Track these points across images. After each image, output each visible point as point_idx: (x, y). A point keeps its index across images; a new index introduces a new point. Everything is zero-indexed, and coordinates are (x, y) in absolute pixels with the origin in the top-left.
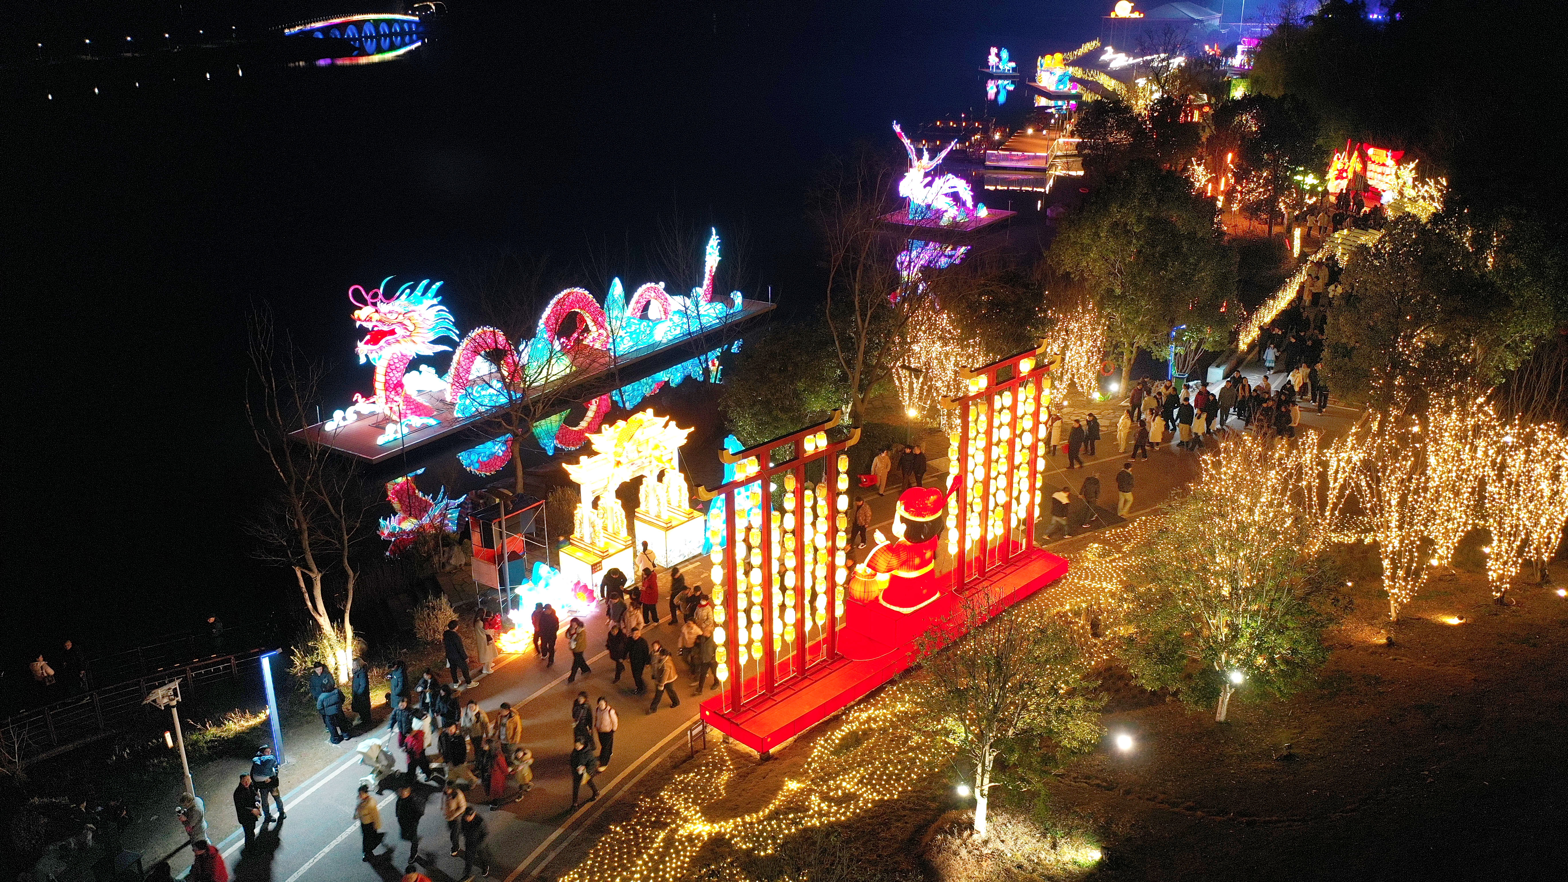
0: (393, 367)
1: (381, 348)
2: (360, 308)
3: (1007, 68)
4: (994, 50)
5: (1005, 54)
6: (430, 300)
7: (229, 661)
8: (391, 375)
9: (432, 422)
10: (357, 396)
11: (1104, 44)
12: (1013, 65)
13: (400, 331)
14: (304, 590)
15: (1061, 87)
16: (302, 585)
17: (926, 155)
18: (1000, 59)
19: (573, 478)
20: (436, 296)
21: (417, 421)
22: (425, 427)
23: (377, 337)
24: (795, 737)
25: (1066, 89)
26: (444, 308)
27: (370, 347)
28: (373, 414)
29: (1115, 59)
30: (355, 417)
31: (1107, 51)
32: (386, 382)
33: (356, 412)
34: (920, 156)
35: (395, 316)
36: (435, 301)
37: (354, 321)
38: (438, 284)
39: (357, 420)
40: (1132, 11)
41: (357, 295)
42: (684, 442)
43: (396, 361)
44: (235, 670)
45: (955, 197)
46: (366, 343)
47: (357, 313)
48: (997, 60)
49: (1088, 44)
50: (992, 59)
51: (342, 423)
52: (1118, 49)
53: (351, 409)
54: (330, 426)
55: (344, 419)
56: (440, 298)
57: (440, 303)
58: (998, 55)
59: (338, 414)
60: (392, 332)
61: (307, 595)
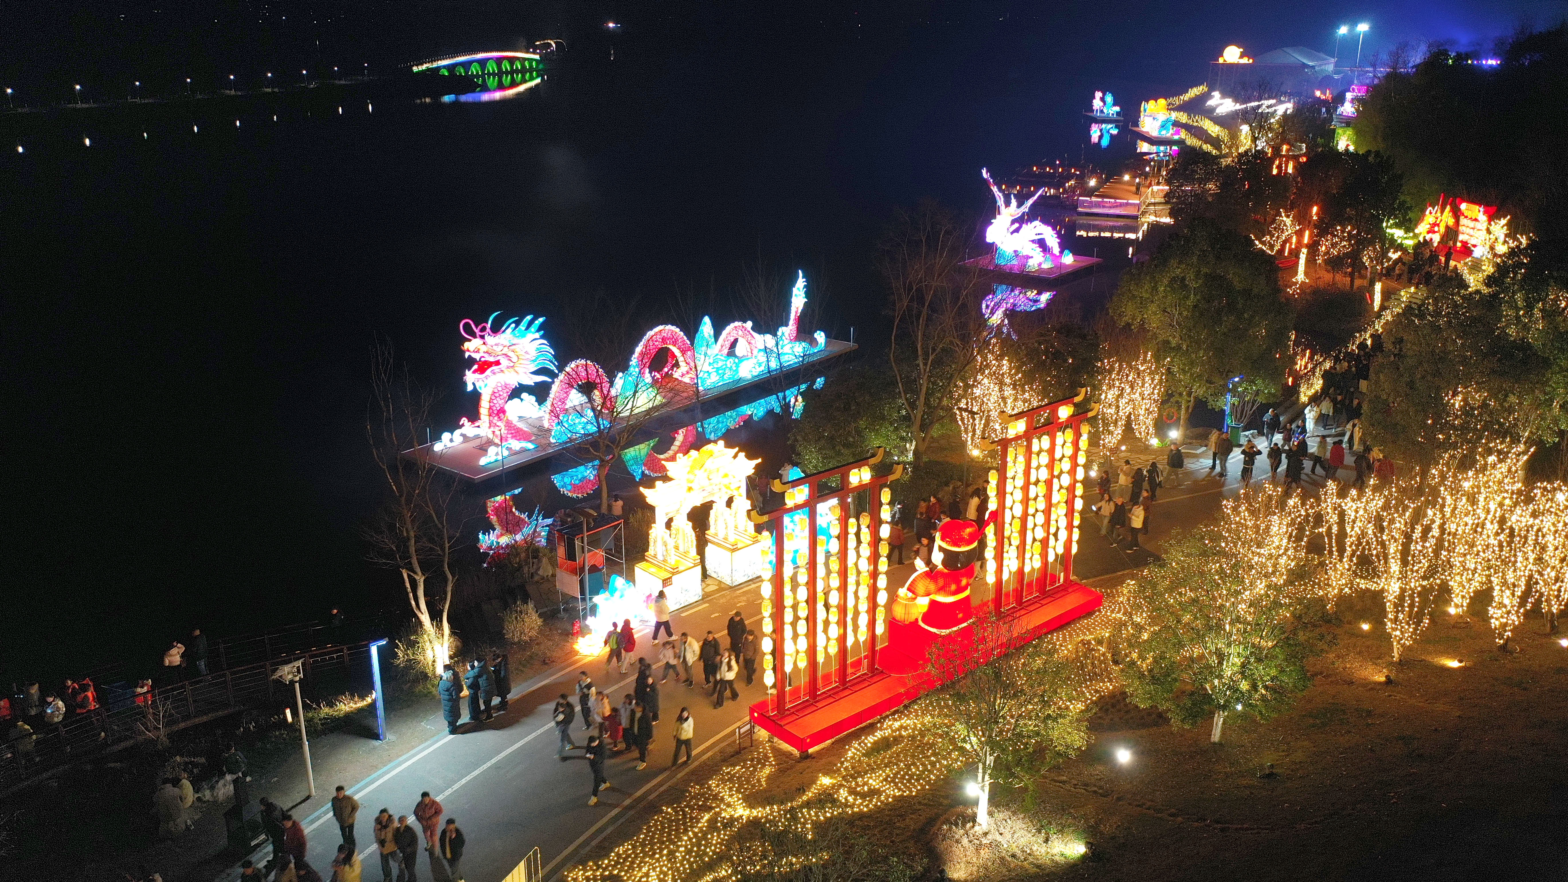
0: (497, 395)
1: (486, 377)
2: (470, 340)
3: (1111, 112)
4: (1098, 95)
5: (1109, 98)
6: (533, 334)
7: (342, 650)
8: (495, 401)
9: (530, 446)
10: (464, 420)
11: (1212, 89)
12: (1117, 109)
13: (504, 362)
14: (409, 590)
15: (1164, 132)
16: (408, 585)
17: (1014, 202)
18: (1105, 103)
19: (650, 500)
20: (538, 331)
21: (516, 445)
22: (524, 450)
23: (483, 367)
24: (833, 740)
25: (1169, 135)
26: (545, 342)
27: (477, 375)
28: (477, 437)
29: (1221, 104)
30: (461, 439)
31: (1213, 96)
32: (490, 408)
33: (462, 435)
34: (1008, 204)
35: (501, 348)
36: (537, 335)
37: (464, 352)
38: (541, 320)
39: (463, 442)
40: (1241, 57)
41: (467, 328)
42: (751, 472)
43: (500, 389)
44: (346, 658)
45: (1041, 243)
46: (474, 372)
47: (467, 345)
48: (1102, 104)
49: (1195, 89)
50: (1097, 103)
51: (449, 445)
52: (1224, 95)
53: (457, 432)
54: (438, 447)
55: (451, 440)
56: (542, 332)
57: (542, 337)
58: (1102, 99)
59: (446, 436)
60: (498, 363)
61: (411, 595)
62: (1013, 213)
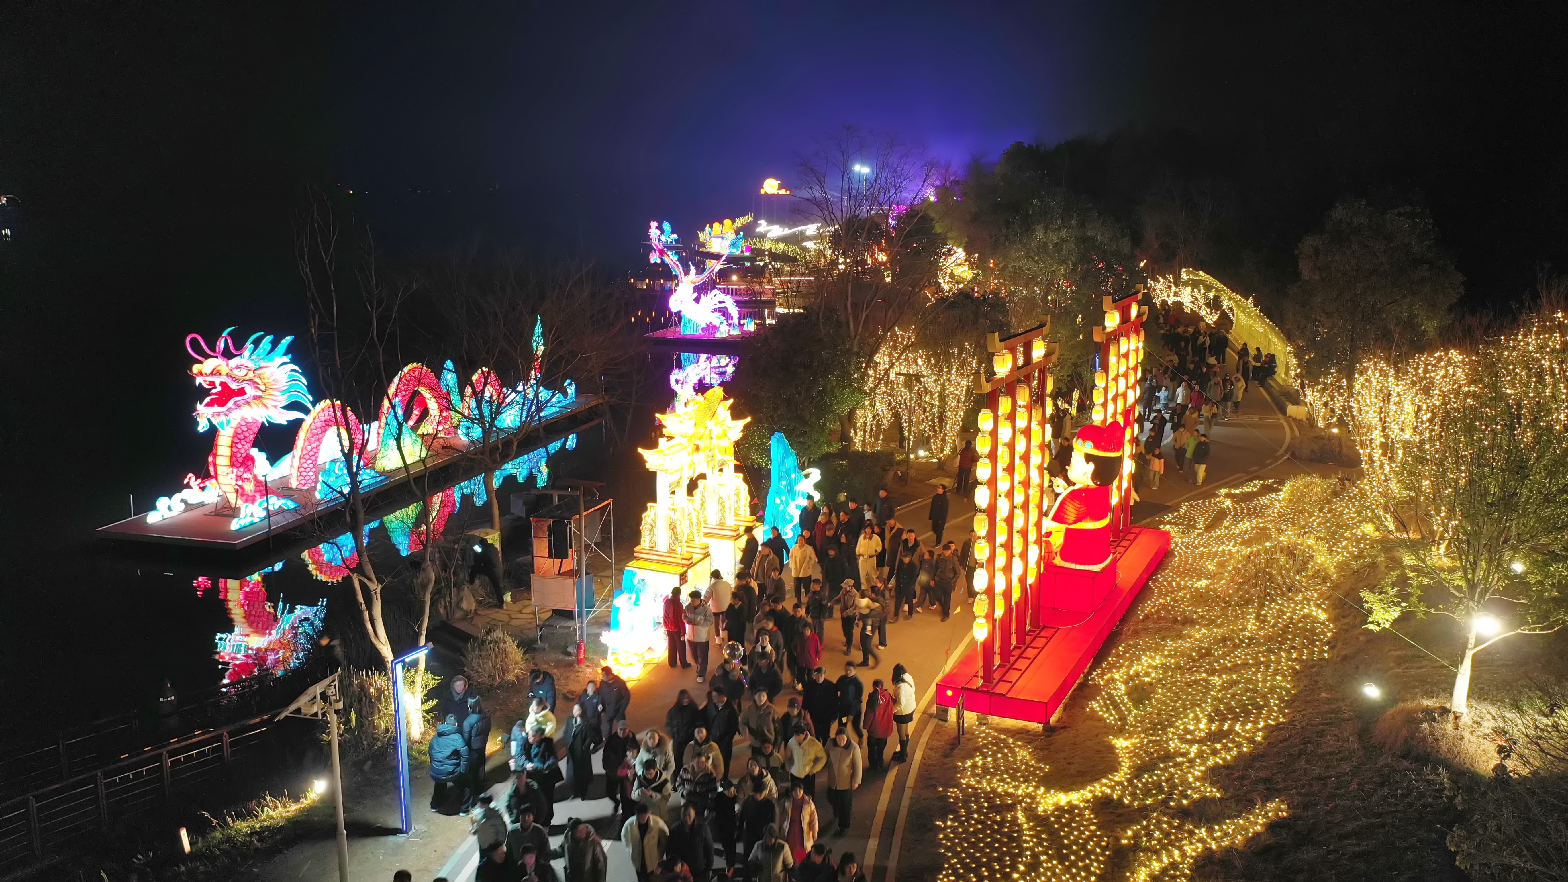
0: (242, 436)
1: (230, 409)
2: (201, 363)
3: (669, 240)
4: (654, 224)
5: (667, 226)
6: (280, 358)
7: (219, 738)
8: (239, 446)
9: (291, 505)
10: (191, 478)
11: (757, 218)
12: (675, 236)
13: (250, 391)
14: (364, 606)
15: (734, 250)
16: (361, 599)
17: (693, 269)
18: (662, 231)
19: (650, 466)
20: (286, 354)
23: (226, 395)
25: (739, 253)
26: (297, 368)
27: (216, 408)
28: (201, 505)
29: (770, 230)
30: (182, 507)
31: (761, 224)
32: (233, 456)
33: (182, 501)
35: (244, 371)
36: (287, 359)
37: (193, 379)
38: (288, 339)
39: (184, 511)
40: (780, 188)
41: (195, 344)
42: (737, 435)
43: (245, 429)
44: (227, 751)
46: (208, 405)
47: (196, 368)
48: (659, 232)
49: (741, 219)
50: (654, 232)
51: (168, 514)
52: (771, 221)
53: (177, 497)
54: (152, 518)
55: (169, 509)
56: (290, 356)
57: (293, 361)
58: (660, 228)
59: (162, 502)
60: (241, 392)
61: (366, 614)
62: (695, 280)
